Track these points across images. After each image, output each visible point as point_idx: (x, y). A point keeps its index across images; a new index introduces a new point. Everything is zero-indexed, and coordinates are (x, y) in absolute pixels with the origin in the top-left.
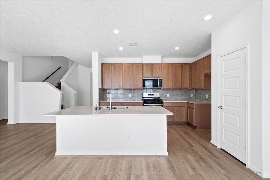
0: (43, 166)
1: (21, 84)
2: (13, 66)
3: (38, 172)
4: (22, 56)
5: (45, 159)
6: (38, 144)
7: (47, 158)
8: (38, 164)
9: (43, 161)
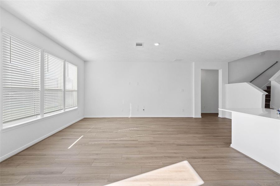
0: (217, 147)
1: (228, 86)
2: (222, 72)
3: (213, 148)
4: (229, 63)
5: (222, 145)
6: (226, 135)
7: (224, 145)
8: (216, 145)
9: (220, 145)
